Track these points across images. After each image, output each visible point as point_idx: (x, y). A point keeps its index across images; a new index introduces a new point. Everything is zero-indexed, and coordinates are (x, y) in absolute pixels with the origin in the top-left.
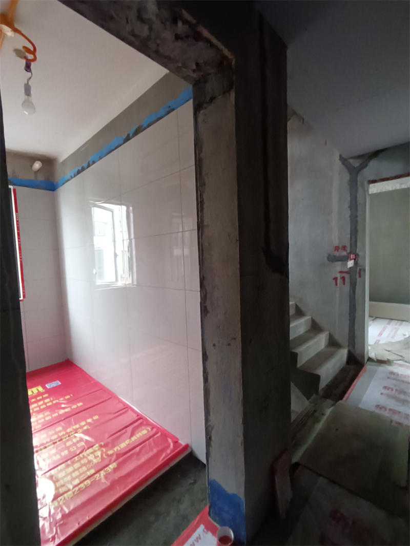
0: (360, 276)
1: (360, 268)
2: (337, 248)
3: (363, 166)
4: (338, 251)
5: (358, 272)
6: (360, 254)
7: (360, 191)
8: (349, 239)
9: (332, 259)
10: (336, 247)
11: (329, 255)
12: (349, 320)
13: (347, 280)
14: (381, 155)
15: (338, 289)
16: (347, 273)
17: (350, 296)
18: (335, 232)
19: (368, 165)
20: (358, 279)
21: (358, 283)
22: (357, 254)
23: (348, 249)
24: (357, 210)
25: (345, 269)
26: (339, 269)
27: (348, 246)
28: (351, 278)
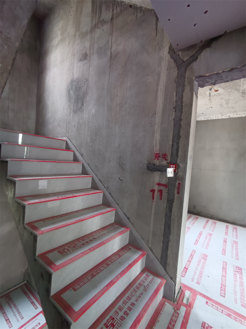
0: (178, 193)
1: (180, 182)
2: (157, 156)
3: (194, 58)
4: (158, 160)
5: (177, 186)
6: (181, 165)
8: (171, 146)
9: (152, 168)
10: (157, 154)
11: (149, 163)
12: (163, 242)
13: (165, 194)
14: (214, 45)
15: (154, 204)
16: (165, 186)
17: (166, 215)
18: (157, 136)
19: (199, 57)
20: (176, 195)
21: (175, 200)
22: (178, 165)
23: (169, 158)
24: (182, 112)
25: (164, 181)
26: (157, 180)
27: (169, 154)
28: (168, 193)
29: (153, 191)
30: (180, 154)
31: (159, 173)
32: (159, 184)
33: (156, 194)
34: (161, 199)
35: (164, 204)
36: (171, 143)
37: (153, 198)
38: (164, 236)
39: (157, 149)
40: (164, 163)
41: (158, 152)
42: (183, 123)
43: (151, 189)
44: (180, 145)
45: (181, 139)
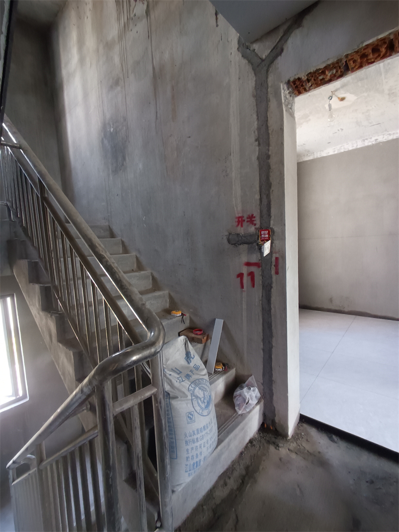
0: (277, 273)
3: (277, 51)
4: (242, 226)
5: (274, 263)
6: (276, 228)
7: (273, 104)
8: (258, 202)
10: (239, 217)
11: (230, 234)
12: (263, 350)
13: (258, 279)
14: (307, 21)
15: (244, 294)
16: (257, 265)
17: (263, 309)
18: (237, 190)
19: (285, 48)
20: (274, 277)
21: (274, 285)
22: (272, 229)
23: (257, 221)
24: (269, 145)
25: (254, 258)
26: (244, 259)
27: (257, 214)
28: (263, 276)
29: (240, 276)
30: (273, 211)
32: (248, 264)
33: (246, 279)
34: (253, 286)
36: (257, 197)
37: (242, 287)
38: (264, 342)
39: (238, 211)
40: (252, 229)
42: (273, 161)
43: (238, 273)
44: (271, 197)
45: (272, 188)
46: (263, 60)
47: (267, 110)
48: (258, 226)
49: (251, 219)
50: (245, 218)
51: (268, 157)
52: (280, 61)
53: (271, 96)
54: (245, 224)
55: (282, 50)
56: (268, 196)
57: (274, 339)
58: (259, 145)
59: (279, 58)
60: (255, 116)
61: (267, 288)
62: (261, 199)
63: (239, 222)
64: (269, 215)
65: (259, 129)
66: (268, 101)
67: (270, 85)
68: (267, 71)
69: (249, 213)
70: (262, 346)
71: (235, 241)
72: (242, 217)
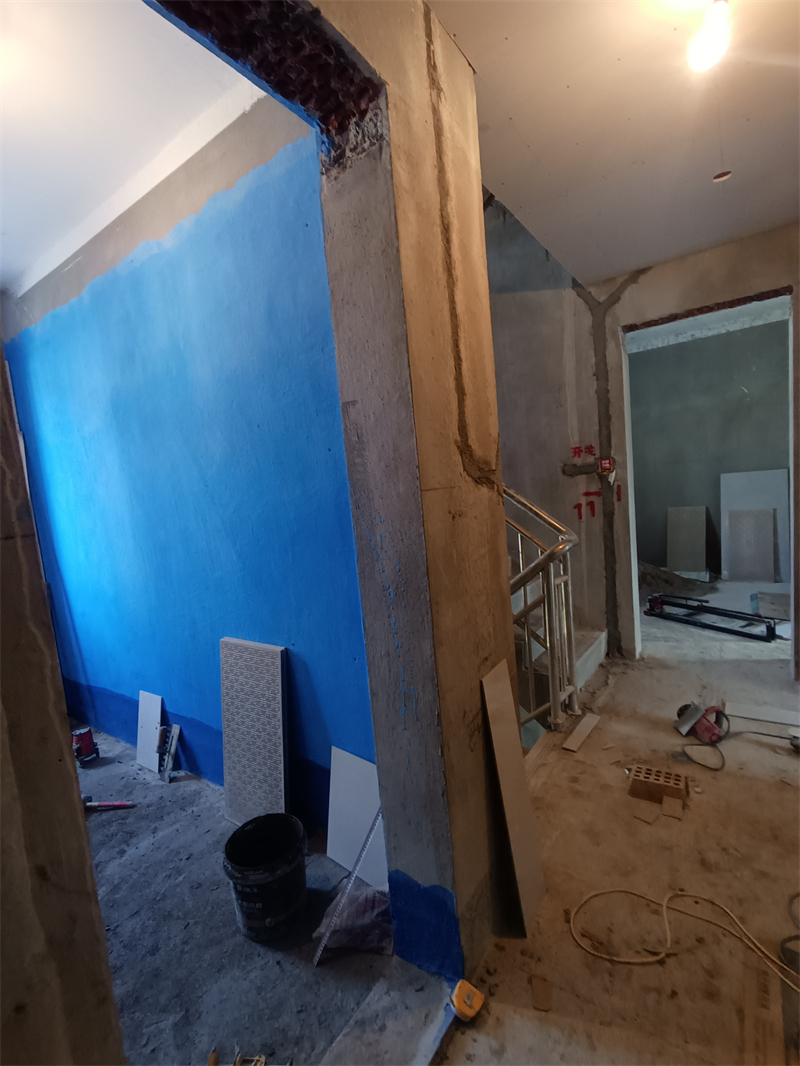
0: (619, 499)
1: (619, 484)
2: (577, 451)
3: (615, 299)
4: (579, 457)
5: (616, 492)
6: (617, 458)
7: (611, 346)
8: (598, 432)
10: (576, 448)
11: (565, 465)
12: (606, 578)
13: (598, 508)
14: (643, 279)
15: (583, 525)
16: (597, 494)
17: (605, 536)
18: (573, 421)
19: (622, 297)
20: (616, 504)
21: (616, 512)
22: (613, 459)
23: (597, 452)
24: (607, 380)
25: (594, 488)
26: (583, 489)
27: (596, 445)
28: (604, 504)
29: (578, 507)
30: (614, 441)
31: (585, 476)
32: (587, 494)
33: (584, 510)
34: (593, 515)
35: (598, 522)
36: (597, 428)
37: (580, 517)
38: (606, 569)
39: (575, 440)
40: (591, 459)
41: (577, 446)
42: (612, 396)
43: (575, 503)
44: (612, 428)
45: (613, 420)
46: (600, 303)
47: (605, 347)
48: (597, 456)
49: (590, 450)
50: (583, 449)
51: (608, 391)
52: (618, 307)
53: (608, 336)
54: (582, 454)
55: (619, 299)
56: (608, 428)
57: (618, 565)
58: (597, 379)
59: (617, 305)
60: (592, 352)
61: (609, 517)
62: (600, 431)
63: (575, 453)
64: (610, 446)
65: (597, 365)
66: (605, 341)
67: (607, 327)
68: (605, 314)
69: (588, 444)
70: (605, 574)
71: (571, 471)
72: (579, 448)
